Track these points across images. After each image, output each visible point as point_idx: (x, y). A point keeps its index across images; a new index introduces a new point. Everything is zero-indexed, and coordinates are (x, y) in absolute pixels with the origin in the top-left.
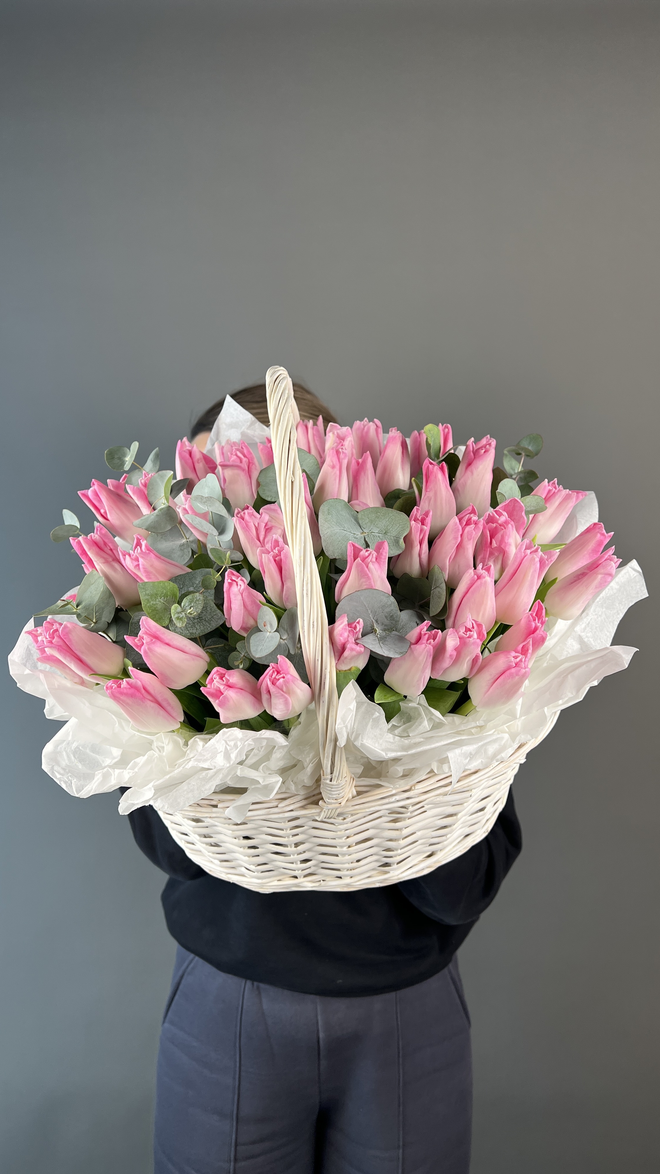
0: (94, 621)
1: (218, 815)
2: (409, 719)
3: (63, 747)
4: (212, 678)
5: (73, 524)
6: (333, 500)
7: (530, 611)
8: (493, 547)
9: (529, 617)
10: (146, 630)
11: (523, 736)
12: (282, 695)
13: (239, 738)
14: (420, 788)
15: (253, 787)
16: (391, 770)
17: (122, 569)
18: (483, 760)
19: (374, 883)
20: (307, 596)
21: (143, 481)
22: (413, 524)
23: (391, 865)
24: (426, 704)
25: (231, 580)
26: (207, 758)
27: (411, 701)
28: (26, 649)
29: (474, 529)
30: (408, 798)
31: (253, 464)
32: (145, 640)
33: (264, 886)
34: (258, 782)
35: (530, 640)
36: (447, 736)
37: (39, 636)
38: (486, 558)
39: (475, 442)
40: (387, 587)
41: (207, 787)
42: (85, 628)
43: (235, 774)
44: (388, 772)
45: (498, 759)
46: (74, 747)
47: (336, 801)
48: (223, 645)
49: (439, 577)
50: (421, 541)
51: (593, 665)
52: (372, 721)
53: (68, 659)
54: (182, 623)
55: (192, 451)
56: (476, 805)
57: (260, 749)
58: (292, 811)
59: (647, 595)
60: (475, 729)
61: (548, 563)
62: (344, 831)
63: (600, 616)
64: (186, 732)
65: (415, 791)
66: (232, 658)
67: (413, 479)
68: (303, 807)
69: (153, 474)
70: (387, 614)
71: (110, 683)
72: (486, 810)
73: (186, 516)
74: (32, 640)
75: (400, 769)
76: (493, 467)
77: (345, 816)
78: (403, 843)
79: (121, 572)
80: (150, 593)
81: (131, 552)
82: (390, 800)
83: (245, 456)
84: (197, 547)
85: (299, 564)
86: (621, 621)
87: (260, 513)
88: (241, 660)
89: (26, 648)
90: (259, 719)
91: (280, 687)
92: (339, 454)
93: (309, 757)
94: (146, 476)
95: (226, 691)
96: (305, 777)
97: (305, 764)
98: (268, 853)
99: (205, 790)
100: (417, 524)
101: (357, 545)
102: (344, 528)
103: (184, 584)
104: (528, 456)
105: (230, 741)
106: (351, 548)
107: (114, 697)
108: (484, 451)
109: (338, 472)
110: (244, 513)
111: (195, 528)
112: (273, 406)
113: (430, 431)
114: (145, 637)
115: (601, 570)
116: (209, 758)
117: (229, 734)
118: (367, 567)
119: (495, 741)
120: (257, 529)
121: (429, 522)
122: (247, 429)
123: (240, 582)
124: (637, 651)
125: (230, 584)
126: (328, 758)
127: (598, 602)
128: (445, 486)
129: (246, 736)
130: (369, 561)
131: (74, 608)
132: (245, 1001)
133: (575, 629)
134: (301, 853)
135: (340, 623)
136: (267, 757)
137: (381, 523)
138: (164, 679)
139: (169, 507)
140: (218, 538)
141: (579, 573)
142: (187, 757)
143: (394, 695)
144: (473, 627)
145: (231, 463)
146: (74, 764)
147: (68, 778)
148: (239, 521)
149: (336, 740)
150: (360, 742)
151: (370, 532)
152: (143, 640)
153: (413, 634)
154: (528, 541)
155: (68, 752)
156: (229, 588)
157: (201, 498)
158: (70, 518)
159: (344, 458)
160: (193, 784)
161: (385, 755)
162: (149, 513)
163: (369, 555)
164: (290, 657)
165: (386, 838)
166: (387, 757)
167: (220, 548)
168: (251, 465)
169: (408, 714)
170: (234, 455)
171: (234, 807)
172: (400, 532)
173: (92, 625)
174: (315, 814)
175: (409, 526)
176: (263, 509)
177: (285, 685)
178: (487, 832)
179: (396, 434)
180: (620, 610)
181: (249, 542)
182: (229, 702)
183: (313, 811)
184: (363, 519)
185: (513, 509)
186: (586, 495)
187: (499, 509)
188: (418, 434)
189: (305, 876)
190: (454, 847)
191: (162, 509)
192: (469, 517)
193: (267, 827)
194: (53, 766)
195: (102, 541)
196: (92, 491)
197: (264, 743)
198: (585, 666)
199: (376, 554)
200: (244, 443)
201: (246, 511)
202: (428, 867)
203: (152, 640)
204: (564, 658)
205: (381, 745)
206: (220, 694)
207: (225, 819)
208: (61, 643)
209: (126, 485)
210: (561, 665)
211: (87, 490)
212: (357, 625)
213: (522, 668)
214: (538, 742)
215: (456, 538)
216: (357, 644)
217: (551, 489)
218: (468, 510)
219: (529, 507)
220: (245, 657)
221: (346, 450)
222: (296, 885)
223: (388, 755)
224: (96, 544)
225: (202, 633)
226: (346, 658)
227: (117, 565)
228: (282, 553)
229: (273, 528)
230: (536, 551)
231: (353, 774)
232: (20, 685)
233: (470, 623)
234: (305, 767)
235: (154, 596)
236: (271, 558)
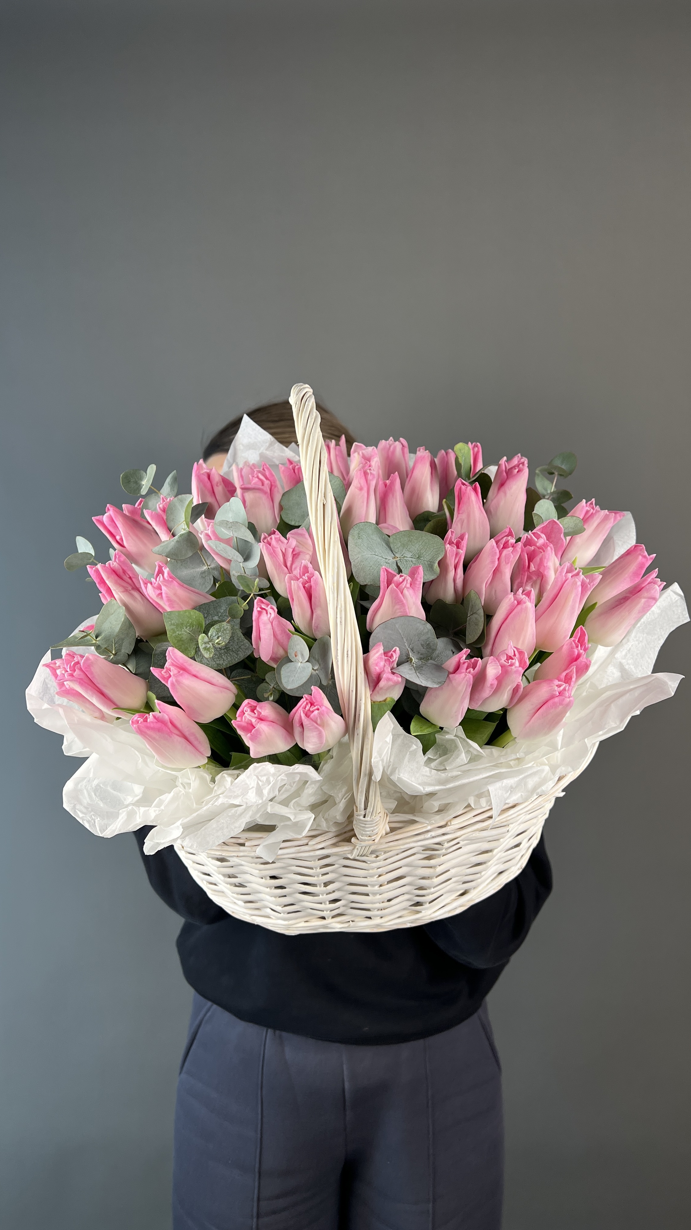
0: (113, 652)
1: (246, 854)
2: (446, 751)
3: (84, 785)
4: (243, 711)
5: (87, 552)
6: (363, 523)
7: (571, 637)
8: (531, 571)
9: (571, 643)
10: (172, 661)
11: (563, 768)
12: (316, 728)
13: (272, 773)
14: (456, 824)
15: (282, 824)
16: (426, 805)
17: (142, 598)
18: (522, 794)
19: (404, 923)
20: (341, 624)
21: (161, 506)
22: (448, 548)
23: (424, 904)
24: (464, 736)
25: (260, 608)
26: (237, 794)
27: (448, 733)
28: (42, 683)
29: (511, 552)
30: (444, 834)
31: (276, 486)
32: (172, 672)
33: (290, 928)
34: (289, 819)
35: (574, 668)
36: (486, 769)
37: (57, 669)
38: (523, 583)
39: (508, 461)
40: (422, 614)
41: (237, 825)
42: (104, 658)
43: (265, 810)
44: (422, 807)
45: (538, 793)
46: (95, 784)
47: (370, 838)
48: (250, 676)
49: (476, 603)
50: (455, 565)
51: (637, 693)
52: (409, 754)
53: (90, 693)
54: (210, 653)
55: (210, 474)
56: (512, 840)
57: (292, 785)
58: (323, 848)
59: (689, 620)
60: (513, 761)
61: (590, 587)
62: (376, 869)
63: (641, 642)
64: (213, 767)
65: (451, 827)
66: (260, 690)
67: (444, 500)
68: (335, 845)
69: (172, 499)
70: (424, 642)
71: (136, 717)
72: (521, 846)
73: (209, 542)
74: (50, 673)
75: (436, 804)
76: (527, 487)
77: (378, 854)
78: (436, 881)
79: (141, 601)
80: (176, 622)
81: (153, 580)
82: (425, 837)
83: (267, 478)
84: (219, 574)
85: (332, 590)
86: (662, 647)
87: (287, 539)
88: (270, 691)
89: (43, 681)
90: (289, 753)
91: (314, 720)
92: (367, 476)
93: (342, 792)
94: (164, 501)
95: (258, 724)
96: (337, 813)
97: (337, 800)
98: (296, 893)
99: (235, 828)
100: (452, 547)
101: (390, 570)
102: (375, 552)
103: (208, 614)
104: (561, 475)
105: (262, 776)
106: (385, 573)
107: (141, 732)
108: (517, 470)
109: (366, 495)
110: (271, 539)
111: (217, 554)
112: (302, 425)
113: (460, 450)
114: (172, 668)
115: (644, 594)
116: (240, 794)
117: (260, 769)
118: (402, 593)
119: (534, 774)
120: (284, 555)
121: (465, 545)
122: (266, 450)
123: (270, 611)
124: (683, 678)
125: (260, 613)
126: (362, 792)
127: (639, 627)
128: (478, 508)
129: (279, 771)
130: (404, 586)
131: (93, 640)
132: (266, 1051)
133: (616, 656)
134: (330, 893)
135: (375, 652)
136: (297, 793)
137: (414, 547)
138: (190, 712)
139: (190, 533)
140: (243, 564)
141: (621, 597)
142: (214, 794)
143: (430, 727)
144: (515, 655)
145: (253, 486)
146: (95, 802)
147: (91, 817)
148: (266, 546)
149: (370, 774)
150: (397, 776)
151: (402, 556)
152: (170, 672)
153: (451, 662)
154: (569, 564)
155: (89, 790)
156: (258, 616)
157: (226, 523)
158: (84, 546)
159: (372, 480)
160: (222, 821)
161: (422, 789)
162: (168, 539)
163: (404, 580)
164: (321, 687)
165: (420, 876)
166: (425, 792)
167: (245, 575)
168: (273, 488)
169: (443, 746)
170: (256, 478)
171: (265, 846)
172: (435, 556)
173: (112, 657)
174: (348, 852)
175: (444, 550)
176: (290, 533)
177: (319, 717)
178: (521, 868)
179: (424, 454)
180: (661, 635)
181: (276, 569)
182: (261, 735)
183: (346, 848)
184: (395, 543)
185: (551, 531)
186: (624, 516)
187: (537, 530)
188: (445, 454)
189: (333, 917)
190: (488, 884)
191: (183, 535)
192: (507, 540)
193: (296, 866)
194: (75, 805)
195: (121, 568)
196: (107, 516)
197: (297, 778)
198: (628, 694)
199: (411, 580)
200: (266, 465)
201: (273, 536)
202: (461, 906)
203: (179, 672)
204: (604, 686)
205: (417, 779)
206: (251, 727)
207: (253, 858)
208: (82, 676)
209: (144, 510)
210: (603, 694)
211: (101, 516)
212: (394, 654)
213: (566, 697)
214: (577, 774)
215: (493, 562)
216: (393, 673)
217: (589, 509)
218: (505, 532)
219: (567, 529)
220: (274, 688)
221: (374, 471)
222: (325, 927)
223: (426, 790)
224: (114, 572)
225: (229, 664)
226: (381, 689)
227: (136, 594)
228: (312, 579)
229: (301, 553)
230: (578, 574)
231: (386, 809)
232: (37, 720)
233: (511, 650)
234: (337, 802)
235: (180, 626)
236: (301, 585)
